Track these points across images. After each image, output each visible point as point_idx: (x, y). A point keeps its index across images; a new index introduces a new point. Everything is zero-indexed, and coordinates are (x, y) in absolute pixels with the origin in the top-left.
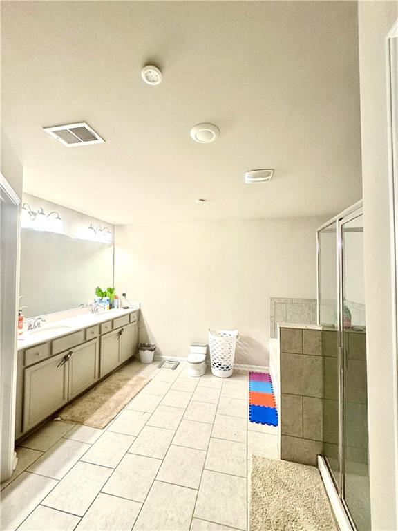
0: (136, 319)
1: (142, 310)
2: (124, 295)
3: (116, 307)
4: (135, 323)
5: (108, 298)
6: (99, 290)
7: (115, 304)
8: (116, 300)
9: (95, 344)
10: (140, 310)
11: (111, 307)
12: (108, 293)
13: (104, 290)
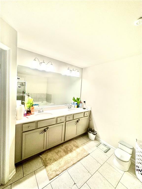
0: (88, 115)
1: (92, 111)
2: (85, 102)
3: (80, 107)
4: (88, 117)
5: (77, 103)
6: (74, 99)
7: (80, 106)
8: (80, 104)
9: (63, 125)
10: (91, 111)
11: (78, 107)
12: (77, 101)
13: (76, 99)
